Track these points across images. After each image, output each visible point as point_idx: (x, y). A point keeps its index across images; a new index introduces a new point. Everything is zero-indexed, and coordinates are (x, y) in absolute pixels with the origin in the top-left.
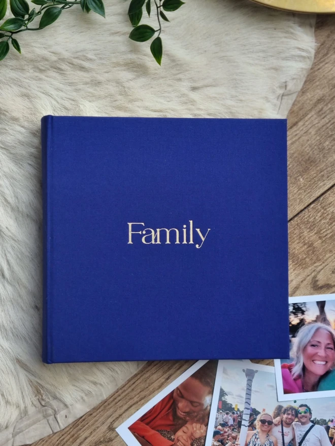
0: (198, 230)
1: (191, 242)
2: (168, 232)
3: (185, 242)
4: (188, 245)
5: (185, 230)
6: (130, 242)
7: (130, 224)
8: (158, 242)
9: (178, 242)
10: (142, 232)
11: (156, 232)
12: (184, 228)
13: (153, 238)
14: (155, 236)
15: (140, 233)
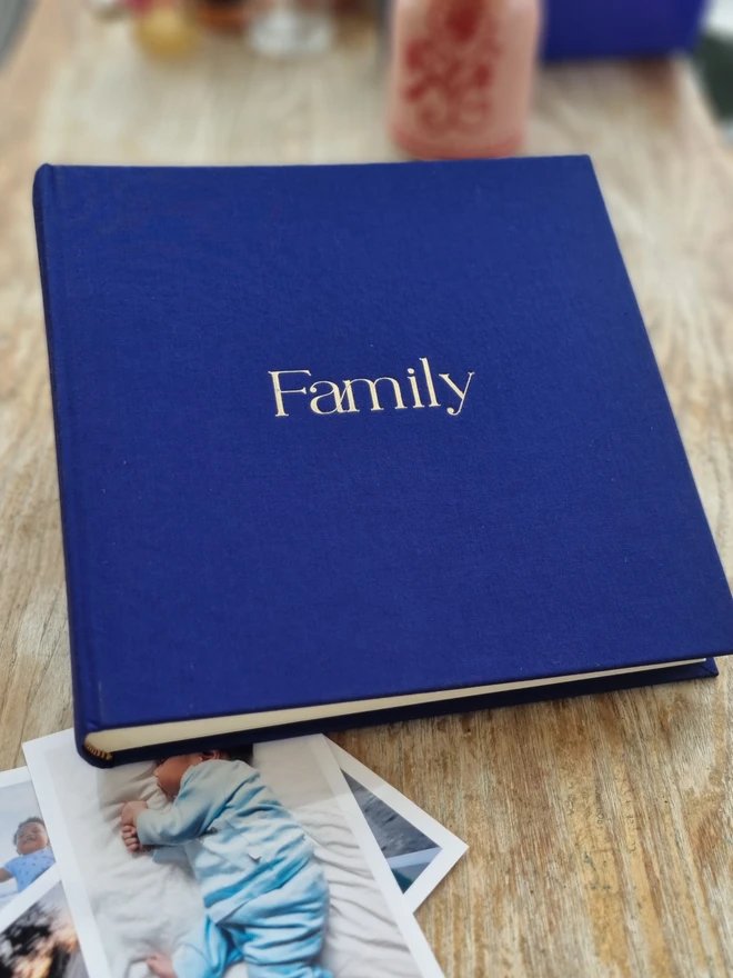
0: (445, 377)
1: (434, 403)
2: (372, 386)
3: (418, 404)
4: (427, 409)
5: (413, 380)
6: (281, 412)
7: (275, 375)
8: (352, 408)
9: (400, 405)
10: (308, 390)
11: (342, 388)
12: (411, 375)
13: (338, 400)
14: (343, 397)
15: (304, 391)
